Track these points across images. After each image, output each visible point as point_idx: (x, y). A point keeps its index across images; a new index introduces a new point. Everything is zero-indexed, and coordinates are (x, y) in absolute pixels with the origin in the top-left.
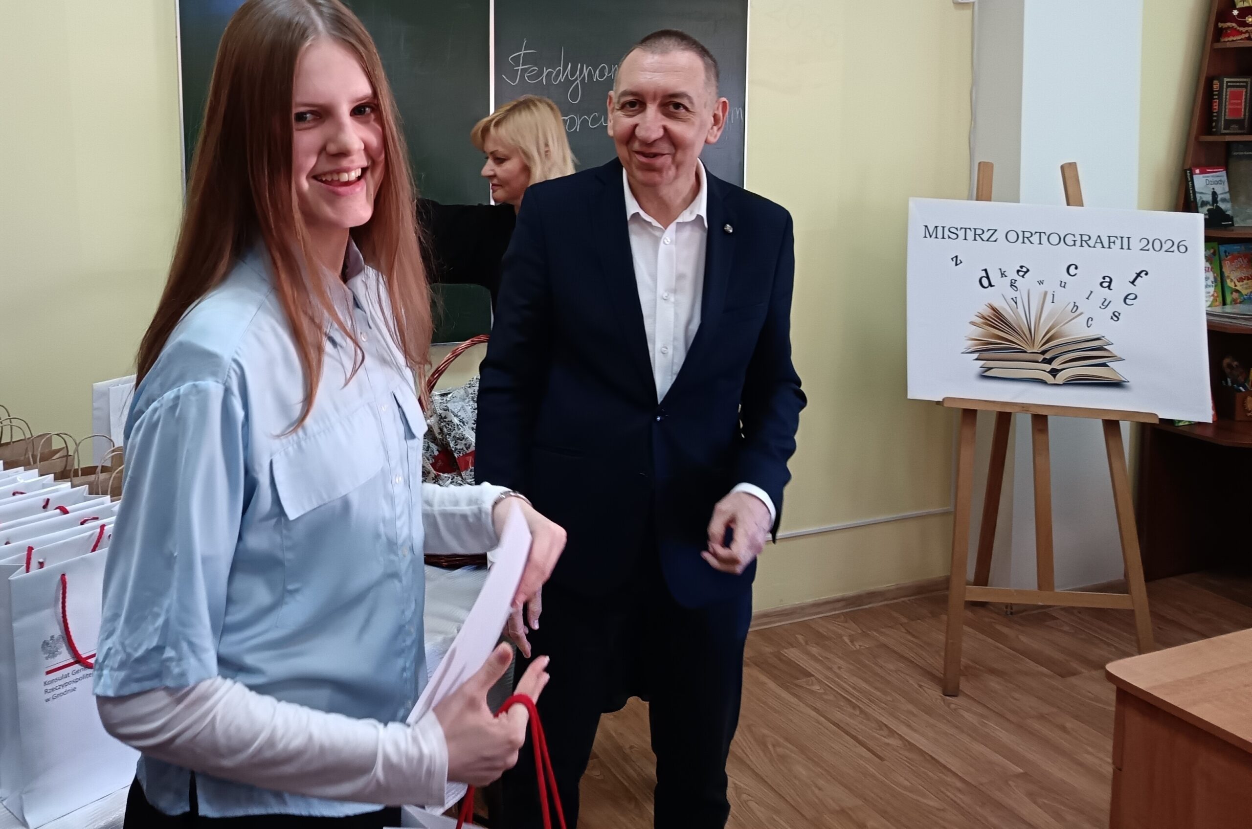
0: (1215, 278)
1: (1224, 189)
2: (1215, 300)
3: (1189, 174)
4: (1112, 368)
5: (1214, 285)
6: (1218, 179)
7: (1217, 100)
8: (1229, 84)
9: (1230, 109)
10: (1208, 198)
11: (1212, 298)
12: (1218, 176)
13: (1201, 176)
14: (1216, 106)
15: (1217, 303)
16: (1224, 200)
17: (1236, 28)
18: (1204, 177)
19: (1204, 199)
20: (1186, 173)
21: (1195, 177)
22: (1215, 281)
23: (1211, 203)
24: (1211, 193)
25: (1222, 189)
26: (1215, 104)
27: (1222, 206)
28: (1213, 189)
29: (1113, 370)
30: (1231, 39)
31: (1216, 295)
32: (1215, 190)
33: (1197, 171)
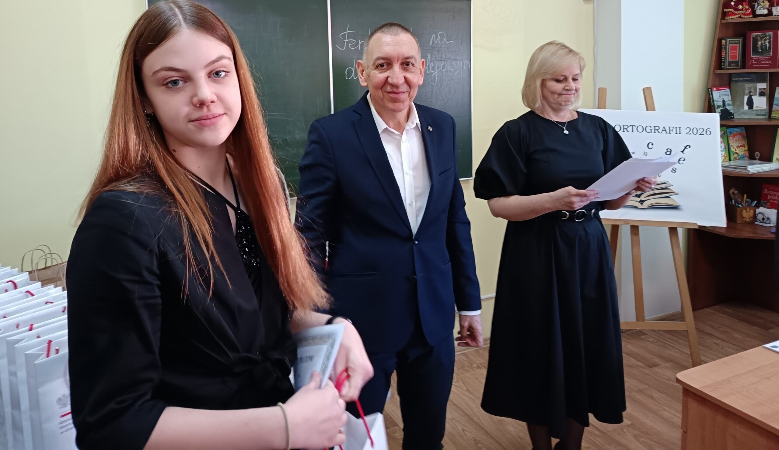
0: (725, 146)
1: (728, 98)
2: (725, 158)
3: (710, 91)
4: (673, 199)
5: (724, 150)
6: (725, 93)
7: (724, 51)
8: (730, 42)
9: (731, 55)
10: (721, 104)
11: (724, 157)
12: (726, 92)
13: (717, 92)
14: (723, 54)
15: (726, 160)
16: (729, 105)
17: (733, 12)
18: (718, 92)
19: (718, 104)
20: (709, 90)
21: (713, 92)
22: (725, 148)
23: (722, 106)
24: (722, 101)
25: (728, 99)
26: (723, 53)
27: (728, 108)
28: (723, 99)
29: (674, 200)
30: (731, 17)
31: (725, 156)
32: (724, 99)
33: (715, 89)
